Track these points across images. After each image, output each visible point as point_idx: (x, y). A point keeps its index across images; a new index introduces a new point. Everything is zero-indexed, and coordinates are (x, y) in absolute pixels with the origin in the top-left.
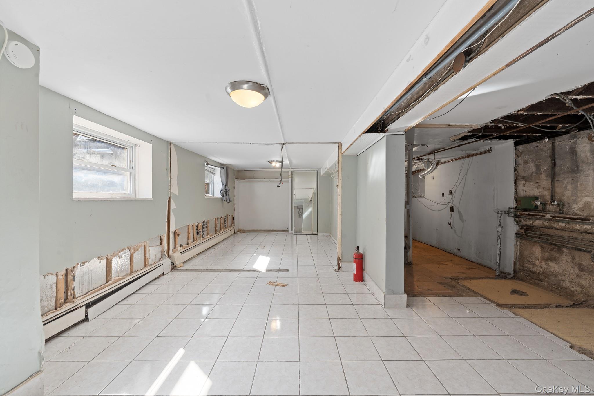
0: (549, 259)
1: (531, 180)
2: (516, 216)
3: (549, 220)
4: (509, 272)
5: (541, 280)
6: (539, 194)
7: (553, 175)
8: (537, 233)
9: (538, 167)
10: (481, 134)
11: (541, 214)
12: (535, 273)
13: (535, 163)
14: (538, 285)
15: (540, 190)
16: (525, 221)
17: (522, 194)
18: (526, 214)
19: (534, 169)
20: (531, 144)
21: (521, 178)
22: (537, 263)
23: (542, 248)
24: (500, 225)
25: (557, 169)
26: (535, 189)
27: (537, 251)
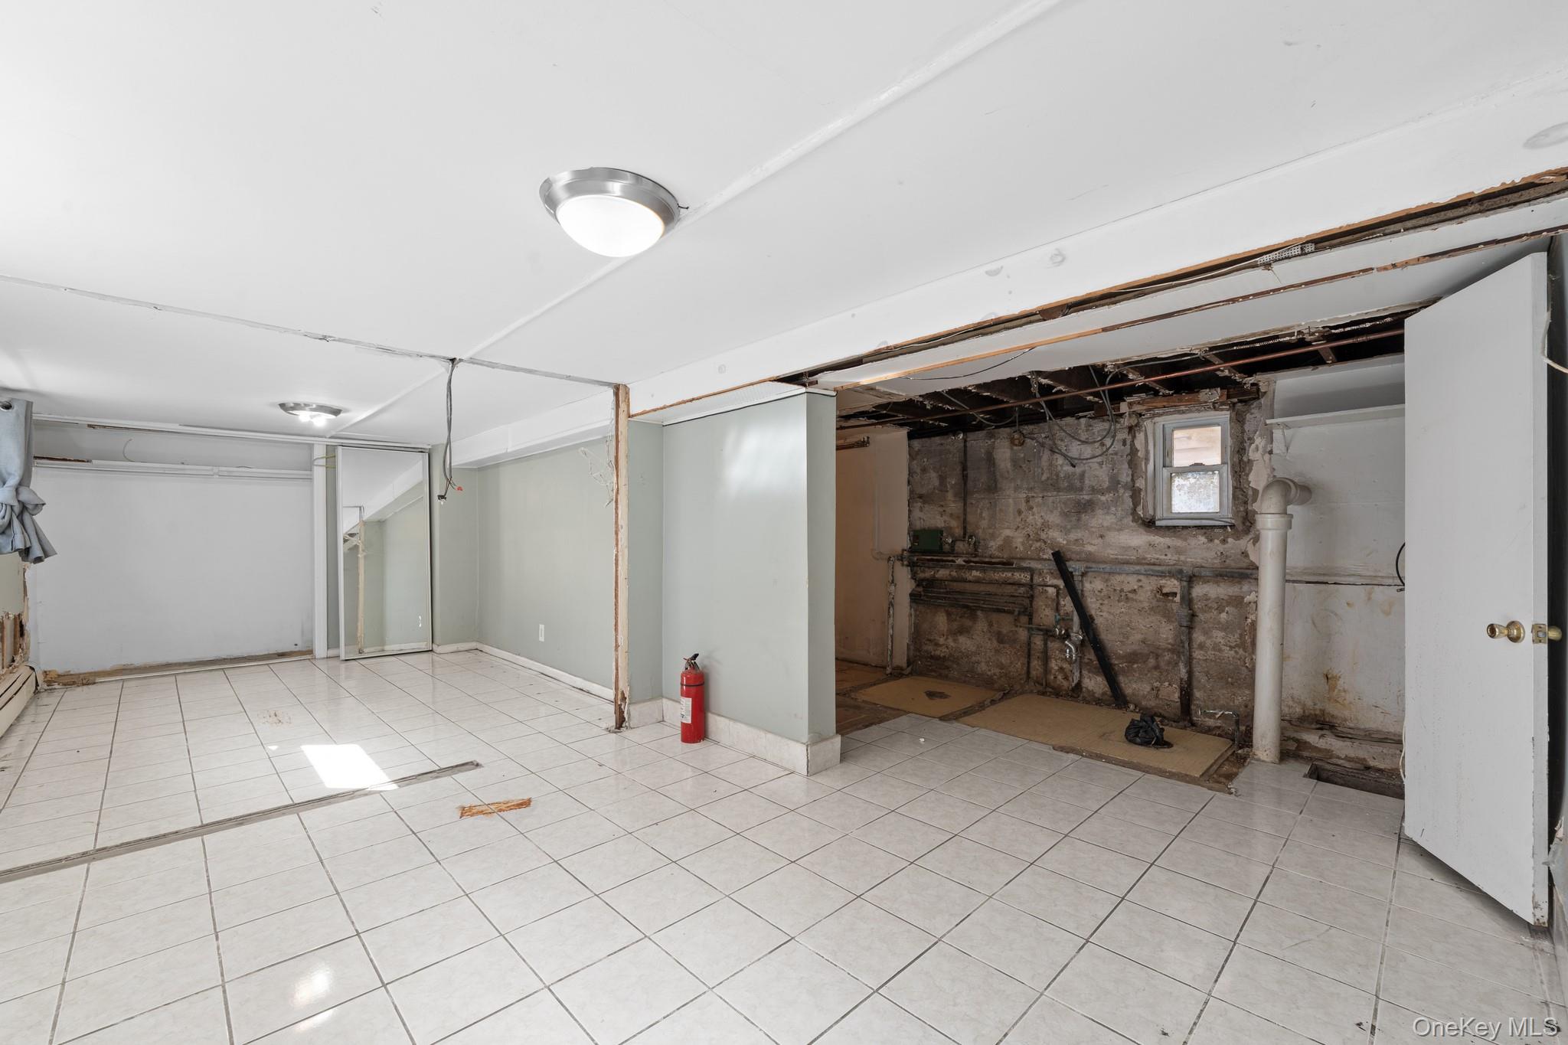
0: (959, 632)
1: (933, 500)
2: (912, 565)
3: (960, 567)
4: (900, 665)
5: (947, 668)
6: (943, 525)
7: (964, 494)
8: (942, 590)
9: (942, 479)
10: (885, 412)
11: (950, 558)
12: (937, 658)
13: (938, 472)
14: (946, 677)
15: (945, 518)
16: (924, 572)
17: (918, 525)
18: (928, 560)
19: (936, 483)
20: (933, 439)
21: (916, 496)
22: (942, 641)
23: (949, 614)
24: (893, 582)
25: (970, 484)
26: (938, 517)
27: (941, 620)
